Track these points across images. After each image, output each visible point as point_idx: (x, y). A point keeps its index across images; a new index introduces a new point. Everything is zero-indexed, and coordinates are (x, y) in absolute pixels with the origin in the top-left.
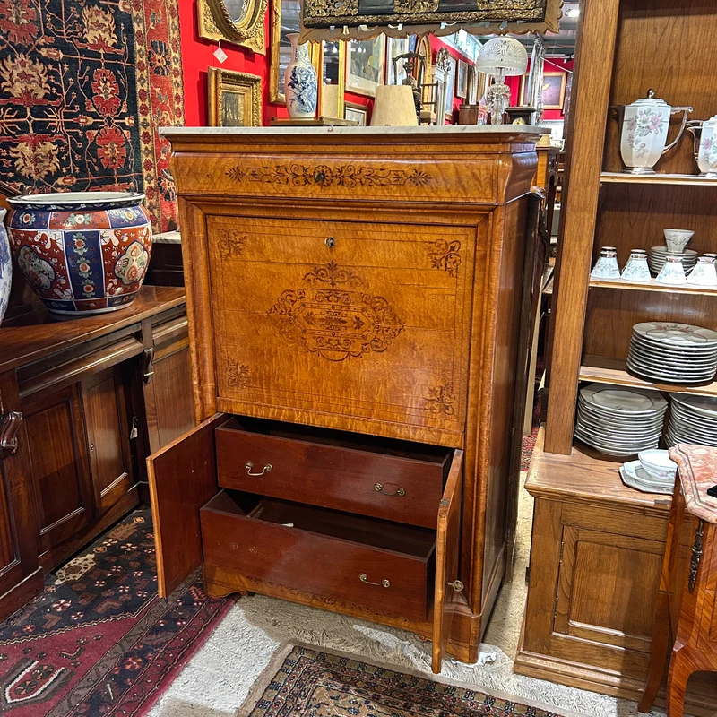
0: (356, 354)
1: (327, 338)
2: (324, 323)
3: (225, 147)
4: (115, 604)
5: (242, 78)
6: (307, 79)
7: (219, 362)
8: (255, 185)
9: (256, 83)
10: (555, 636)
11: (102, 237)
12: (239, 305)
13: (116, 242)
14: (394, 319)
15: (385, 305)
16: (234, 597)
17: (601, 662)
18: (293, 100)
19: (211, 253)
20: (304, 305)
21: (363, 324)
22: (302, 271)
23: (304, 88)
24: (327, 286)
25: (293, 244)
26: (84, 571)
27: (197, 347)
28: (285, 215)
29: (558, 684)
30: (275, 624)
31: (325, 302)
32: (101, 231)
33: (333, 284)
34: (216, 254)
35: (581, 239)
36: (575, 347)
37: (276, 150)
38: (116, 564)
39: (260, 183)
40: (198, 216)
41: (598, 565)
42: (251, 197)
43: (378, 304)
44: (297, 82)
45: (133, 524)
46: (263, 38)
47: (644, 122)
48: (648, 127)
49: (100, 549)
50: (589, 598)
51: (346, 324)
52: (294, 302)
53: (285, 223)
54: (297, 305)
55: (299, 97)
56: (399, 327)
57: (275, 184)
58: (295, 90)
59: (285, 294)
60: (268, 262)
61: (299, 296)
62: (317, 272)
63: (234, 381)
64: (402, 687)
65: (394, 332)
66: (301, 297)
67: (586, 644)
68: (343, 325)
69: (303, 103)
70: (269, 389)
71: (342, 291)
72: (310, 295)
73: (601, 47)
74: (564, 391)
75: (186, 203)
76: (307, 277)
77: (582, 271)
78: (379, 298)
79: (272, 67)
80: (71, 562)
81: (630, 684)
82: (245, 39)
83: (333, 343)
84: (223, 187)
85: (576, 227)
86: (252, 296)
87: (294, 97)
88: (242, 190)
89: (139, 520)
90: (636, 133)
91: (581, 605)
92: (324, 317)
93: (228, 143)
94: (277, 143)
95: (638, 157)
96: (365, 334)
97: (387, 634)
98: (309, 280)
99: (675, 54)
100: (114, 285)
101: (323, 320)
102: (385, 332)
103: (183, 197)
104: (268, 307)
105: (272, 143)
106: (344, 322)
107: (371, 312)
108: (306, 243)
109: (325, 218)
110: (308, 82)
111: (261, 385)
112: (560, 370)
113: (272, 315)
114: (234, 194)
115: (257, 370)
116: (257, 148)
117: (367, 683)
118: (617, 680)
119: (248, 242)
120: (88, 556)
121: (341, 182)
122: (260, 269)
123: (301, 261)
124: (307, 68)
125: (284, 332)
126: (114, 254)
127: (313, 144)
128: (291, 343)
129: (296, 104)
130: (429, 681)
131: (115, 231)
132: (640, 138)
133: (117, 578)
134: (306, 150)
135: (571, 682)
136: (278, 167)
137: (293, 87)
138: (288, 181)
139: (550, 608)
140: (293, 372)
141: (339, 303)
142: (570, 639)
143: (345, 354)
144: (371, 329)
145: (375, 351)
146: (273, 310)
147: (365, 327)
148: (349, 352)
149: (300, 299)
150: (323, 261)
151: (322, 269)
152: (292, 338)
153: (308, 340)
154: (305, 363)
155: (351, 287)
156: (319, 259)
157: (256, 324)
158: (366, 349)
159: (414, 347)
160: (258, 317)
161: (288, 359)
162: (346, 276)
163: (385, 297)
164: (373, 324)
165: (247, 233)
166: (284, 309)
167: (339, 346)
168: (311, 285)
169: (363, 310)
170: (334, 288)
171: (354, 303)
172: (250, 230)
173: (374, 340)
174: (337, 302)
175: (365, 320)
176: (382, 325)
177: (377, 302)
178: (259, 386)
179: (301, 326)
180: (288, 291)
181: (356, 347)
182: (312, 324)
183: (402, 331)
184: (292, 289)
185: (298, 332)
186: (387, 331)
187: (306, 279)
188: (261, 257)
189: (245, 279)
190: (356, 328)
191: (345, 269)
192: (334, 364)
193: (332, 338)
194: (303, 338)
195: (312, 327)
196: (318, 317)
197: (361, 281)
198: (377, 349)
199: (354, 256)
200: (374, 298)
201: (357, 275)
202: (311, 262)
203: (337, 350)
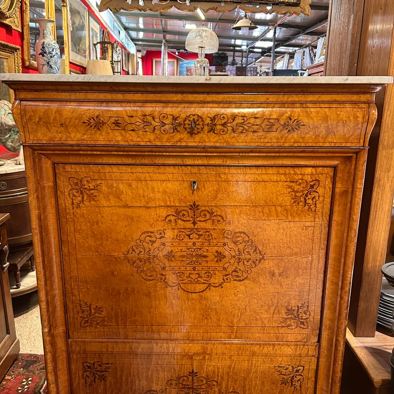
0: (217, 285)
1: (188, 273)
2: (184, 259)
3: (82, 96)
5: (7, 46)
6: (53, 50)
7: (70, 306)
8: (117, 133)
9: (16, 51)
12: (93, 249)
14: (255, 250)
15: (247, 239)
18: (44, 65)
19: (61, 201)
20: (164, 244)
21: (225, 257)
22: (163, 212)
23: (51, 57)
24: (189, 225)
25: (153, 189)
27: (47, 295)
28: (146, 161)
31: (186, 239)
33: (194, 223)
34: (66, 201)
36: (381, 254)
37: (141, 99)
39: (123, 132)
40: (47, 165)
42: (113, 146)
43: (239, 239)
44: (46, 53)
46: (19, 19)
51: (208, 259)
52: (153, 242)
53: (146, 169)
54: (156, 245)
56: (259, 256)
57: (141, 133)
58: (45, 58)
59: (144, 235)
60: (126, 206)
61: (158, 236)
62: (178, 213)
63: (87, 322)
65: (254, 262)
68: (204, 259)
69: (51, 67)
70: (125, 325)
71: (203, 229)
72: (169, 234)
75: (33, 153)
76: (168, 218)
77: (389, 195)
78: (240, 233)
79: (25, 41)
82: (8, 18)
83: (194, 276)
84: (79, 136)
85: (385, 162)
86: (107, 240)
88: (101, 138)
92: (184, 254)
93: (86, 91)
94: (142, 92)
96: (226, 266)
98: (170, 221)
101: (183, 256)
102: (246, 263)
103: (30, 147)
104: (124, 249)
105: (137, 92)
106: (205, 257)
107: (232, 245)
108: (167, 188)
109: (188, 163)
110: (54, 53)
111: (117, 322)
113: (129, 256)
114: (93, 143)
115: (112, 309)
116: (120, 96)
119: (104, 188)
121: (212, 130)
122: (117, 213)
123: (163, 204)
124: (52, 43)
125: (143, 271)
127: (182, 93)
128: (149, 280)
129: (46, 68)
134: (175, 99)
136: (145, 115)
137: (43, 56)
138: (154, 129)
140: (151, 307)
141: (199, 241)
143: (206, 286)
144: (232, 261)
145: (235, 280)
146: (131, 251)
147: (227, 260)
148: (210, 284)
149: (160, 238)
150: (185, 202)
151: (184, 210)
152: (151, 276)
153: (167, 277)
154: (165, 297)
155: (213, 224)
156: (180, 201)
157: (112, 266)
158: (227, 279)
159: (273, 275)
160: (114, 259)
161: (146, 295)
162: (208, 215)
163: (246, 232)
164: (234, 257)
165: (102, 180)
166: (142, 250)
167: (199, 279)
168: (172, 226)
169: (225, 244)
170: (196, 227)
171: (215, 239)
172: (106, 177)
173: (235, 271)
174: (199, 238)
175: (227, 253)
176: (243, 257)
177: (239, 237)
178: (114, 324)
179: (161, 264)
180: (148, 232)
181: (217, 279)
182: (172, 261)
183: (262, 261)
184: (152, 230)
185: (157, 270)
186: (247, 261)
187: (167, 220)
188: (118, 202)
189: (100, 224)
190: (217, 261)
191: (207, 208)
192: (194, 295)
193: (193, 272)
194: (162, 275)
195: (173, 264)
196: (179, 254)
197: (223, 218)
198: (238, 279)
199: (216, 197)
200: (235, 233)
201: (219, 213)
202: (172, 204)
203: (198, 282)
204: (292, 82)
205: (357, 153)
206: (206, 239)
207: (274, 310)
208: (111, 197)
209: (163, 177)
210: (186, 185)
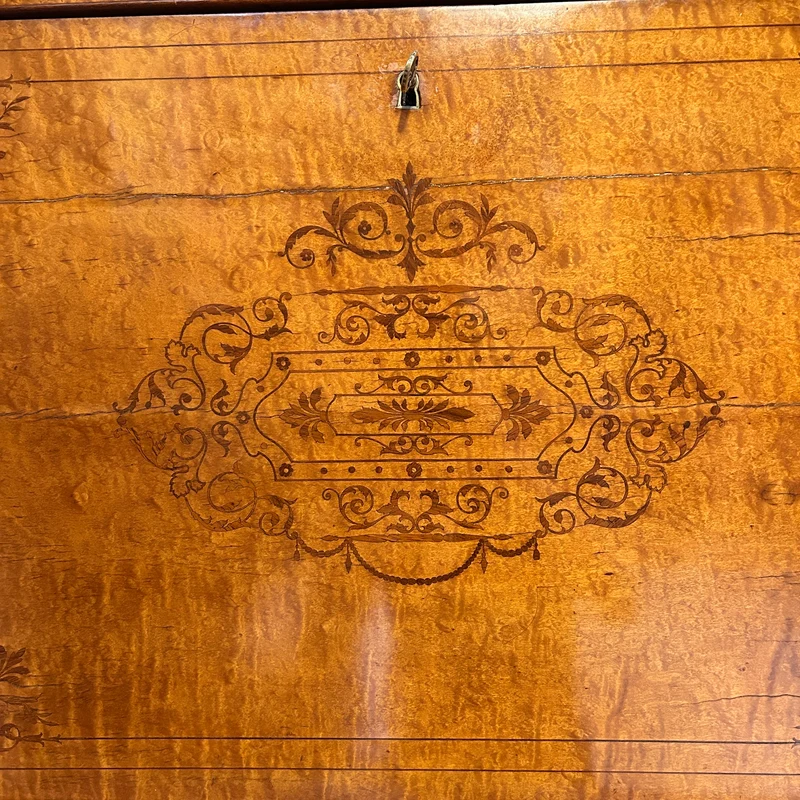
0: (513, 545)
1: (386, 490)
2: (370, 428)
14: (679, 380)
15: (640, 329)
20: (283, 362)
21: (544, 414)
22: (278, 219)
24: (390, 274)
25: (233, 113)
31: (378, 338)
33: (411, 265)
43: (601, 330)
51: (471, 426)
52: (237, 353)
54: (251, 365)
56: (693, 409)
59: (198, 325)
60: (127, 196)
61: (260, 328)
62: (339, 218)
66: (273, 332)
68: (457, 427)
70: (121, 737)
71: (447, 290)
72: (308, 316)
76: (300, 245)
78: (613, 300)
83: (412, 506)
86: (47, 347)
92: (371, 403)
96: (548, 457)
98: (307, 256)
101: (365, 416)
102: (638, 439)
104: (118, 388)
106: (461, 415)
107: (574, 359)
108: (292, 106)
111: (87, 725)
113: (139, 416)
115: (68, 659)
122: (88, 229)
123: (274, 181)
125: (194, 486)
128: (223, 526)
140: (232, 652)
141: (434, 342)
143: (466, 547)
144: (578, 433)
145: (595, 521)
146: (143, 398)
147: (553, 426)
148: (482, 541)
149: (267, 336)
150: (369, 170)
151: (366, 207)
152: (229, 508)
153: (300, 509)
154: (289, 603)
155: (490, 267)
156: (348, 163)
157: (66, 462)
158: (558, 517)
159: (764, 492)
160: (75, 434)
161: (210, 597)
162: (468, 224)
163: (638, 296)
164: (587, 413)
165: (28, 82)
166: (191, 390)
167: (436, 519)
168: (314, 278)
169: (543, 357)
170: (418, 281)
171: (503, 332)
172: (42, 69)
173: (593, 479)
174: (430, 334)
175: (552, 398)
176: (623, 412)
177: (603, 320)
178: (74, 730)
179: (271, 451)
180: (213, 309)
181: (514, 516)
182: (319, 438)
183: (712, 427)
184: (225, 297)
185: (257, 478)
186: (647, 433)
187: (294, 253)
188: (92, 178)
189: (19, 278)
190: (511, 436)
191: (462, 195)
192: (416, 595)
193: (407, 486)
194: (277, 501)
195: (321, 452)
196: (345, 406)
197: (533, 239)
198: (605, 514)
199: (502, 139)
200: (588, 303)
201: (518, 214)
202: (316, 181)
203: (431, 534)
206: (461, 337)
207: (775, 663)
208: (64, 156)
209: (276, 59)
210: (373, 88)
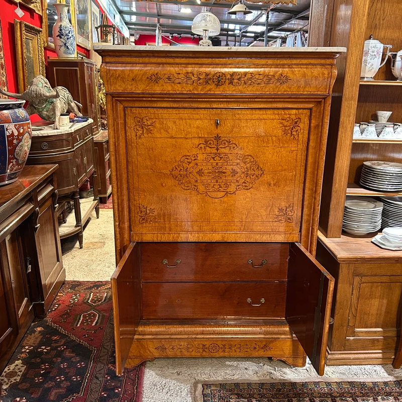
0: (232, 193)
1: (212, 184)
2: (210, 175)
3: (146, 60)
4: (61, 390)
5: (33, 29)
6: (69, 33)
7: (133, 208)
8: (169, 85)
9: (39, 33)
10: (348, 339)
11: (7, 129)
12: (149, 168)
13: (16, 133)
14: (258, 168)
15: (252, 160)
16: (143, 364)
17: (372, 348)
18: (61, 46)
19: (128, 134)
20: (197, 164)
21: (237, 173)
22: (196, 142)
23: (68, 39)
24: (214, 151)
25: (190, 125)
26: (20, 374)
28: (186, 105)
29: (351, 365)
30: (179, 374)
31: (212, 161)
32: (6, 125)
33: (217, 149)
34: (131, 134)
35: (349, 117)
36: (345, 177)
37: (185, 62)
38: (44, 363)
39: (173, 84)
40: (120, 107)
41: (370, 295)
42: (166, 94)
43: (247, 160)
44: (63, 35)
45: (36, 333)
46: (40, 4)
47: (373, 52)
48: (375, 55)
49: (23, 355)
50: (365, 314)
51: (226, 174)
52: (189, 163)
53: (186, 111)
54: (191, 165)
55: (65, 44)
56: (260, 172)
57: (184, 85)
58: (62, 40)
59: (183, 158)
60: (172, 137)
61: (193, 159)
62: (206, 142)
63: (143, 219)
64: (279, 391)
65: (257, 176)
66: (195, 159)
67: (364, 340)
68: (224, 175)
69: (68, 48)
70: (170, 221)
71: (223, 153)
72: (201, 157)
73: (362, 8)
74: (339, 203)
75: (112, 99)
76: (200, 146)
77: (350, 134)
78: (248, 155)
80: (6, 369)
81: (388, 355)
82: (32, 3)
83: (216, 187)
84: (144, 87)
85: (347, 110)
86: (159, 161)
87: (61, 44)
88: (158, 89)
89: (39, 329)
90: (369, 58)
91: (361, 319)
92: (210, 171)
93: (150, 57)
94: (186, 57)
95: (369, 71)
96: (238, 179)
97: (248, 363)
98: (201, 148)
99: (378, 17)
100: (13, 164)
101: (210, 173)
102: (251, 177)
103: (111, 94)
104: (170, 168)
105: (182, 57)
106: (224, 173)
107: (242, 165)
108: (200, 124)
109: (214, 106)
110: (70, 35)
111: (164, 220)
112: (337, 190)
113: (173, 172)
114: (152, 92)
115: (161, 210)
116: (171, 60)
117: (259, 394)
118: (380, 355)
119: (157, 125)
120: (17, 362)
121: (231, 83)
122: (166, 142)
123: (197, 136)
124: (69, 26)
125: (182, 183)
126: (15, 141)
127: (212, 58)
128: (187, 190)
129: (63, 49)
130: (291, 383)
131: (15, 125)
132: (370, 61)
133: (49, 372)
134: (207, 62)
135: (358, 363)
136: (188, 73)
137: (61, 38)
138: (193, 82)
139: (346, 324)
142: (356, 339)
143: (224, 193)
144: (242, 176)
145: (244, 189)
146: (174, 169)
147: (239, 175)
148: (227, 192)
149: (194, 160)
150: (211, 135)
151: (211, 140)
152: (188, 187)
153: (198, 187)
154: (197, 201)
155: (230, 150)
156: (208, 133)
157: (162, 179)
158: (239, 188)
159: (270, 185)
160: (163, 175)
161: (184, 200)
162: (227, 143)
163: (252, 155)
164: (244, 173)
165: (156, 119)
166: (182, 168)
167: (220, 189)
168: (202, 151)
169: (238, 164)
170: (218, 152)
171: (231, 160)
172: (159, 117)
173: (244, 183)
174: (220, 160)
175: (239, 170)
176: (249, 173)
177: (247, 159)
178: (162, 221)
179: (195, 178)
180: (186, 156)
181: (232, 188)
182: (202, 176)
183: (263, 175)
184: (189, 154)
185: (192, 182)
186: (253, 176)
187: (199, 147)
188: (167, 135)
189: (154, 150)
190: (232, 176)
191: (226, 139)
192: (217, 200)
193: (215, 184)
194: (195, 186)
195: (203, 178)
196: (206, 171)
197: (237, 146)
198: (246, 188)
199: (232, 130)
200: (245, 156)
201: (234, 142)
202: (203, 136)
203: (219, 191)
204: (282, 51)
205: (324, 99)
206: (225, 161)
207: (270, 210)
208: (162, 131)
209: (198, 117)
210: (212, 122)
